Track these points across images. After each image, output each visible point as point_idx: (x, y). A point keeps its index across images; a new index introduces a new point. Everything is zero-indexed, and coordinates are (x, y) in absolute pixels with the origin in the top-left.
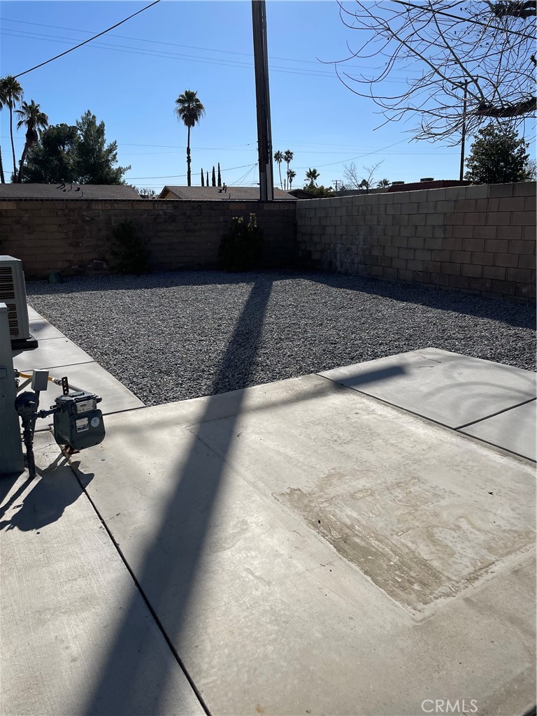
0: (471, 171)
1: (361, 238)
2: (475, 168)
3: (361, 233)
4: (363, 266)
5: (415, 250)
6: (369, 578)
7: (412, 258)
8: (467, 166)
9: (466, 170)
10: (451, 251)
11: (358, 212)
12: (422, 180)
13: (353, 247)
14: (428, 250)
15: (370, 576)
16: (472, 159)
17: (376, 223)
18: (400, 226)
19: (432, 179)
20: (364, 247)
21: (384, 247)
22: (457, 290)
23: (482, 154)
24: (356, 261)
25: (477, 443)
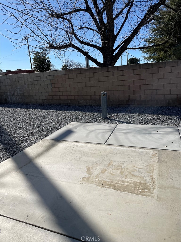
0: (34, 67)
1: (19, 90)
2: (35, 66)
3: (18, 88)
4: (21, 100)
5: (42, 92)
6: (134, 194)
7: (41, 95)
8: (33, 65)
9: (33, 66)
10: (55, 92)
11: (15, 80)
12: (17, 70)
13: (15, 93)
14: (46, 92)
15: (133, 193)
16: (34, 63)
17: (24, 84)
18: (34, 85)
19: (21, 69)
20: (20, 93)
21: (29, 92)
22: (60, 104)
23: (37, 62)
24: (18, 98)
25: (114, 146)
